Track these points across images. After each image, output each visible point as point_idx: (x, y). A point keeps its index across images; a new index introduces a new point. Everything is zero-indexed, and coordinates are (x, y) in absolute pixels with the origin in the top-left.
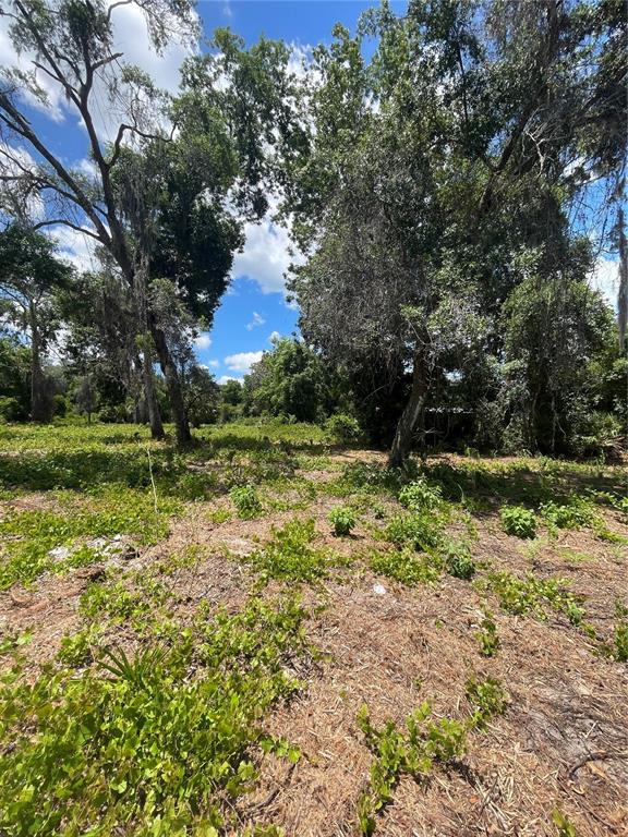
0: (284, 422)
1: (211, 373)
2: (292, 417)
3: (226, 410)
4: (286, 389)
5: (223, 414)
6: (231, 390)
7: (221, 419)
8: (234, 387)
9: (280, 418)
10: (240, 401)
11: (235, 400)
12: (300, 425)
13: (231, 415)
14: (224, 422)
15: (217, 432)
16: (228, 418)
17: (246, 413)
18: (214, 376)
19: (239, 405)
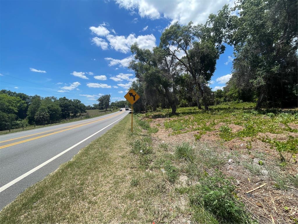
0: (238, 103)
1: (210, 88)
2: (241, 101)
3: (217, 100)
4: (238, 92)
5: (216, 102)
6: (218, 93)
7: (215, 103)
8: (219, 92)
9: (237, 101)
10: (222, 97)
11: (220, 97)
12: (245, 103)
13: (219, 102)
14: (217, 105)
15: (214, 107)
16: (218, 103)
17: (225, 100)
18: (212, 88)
19: (222, 98)
